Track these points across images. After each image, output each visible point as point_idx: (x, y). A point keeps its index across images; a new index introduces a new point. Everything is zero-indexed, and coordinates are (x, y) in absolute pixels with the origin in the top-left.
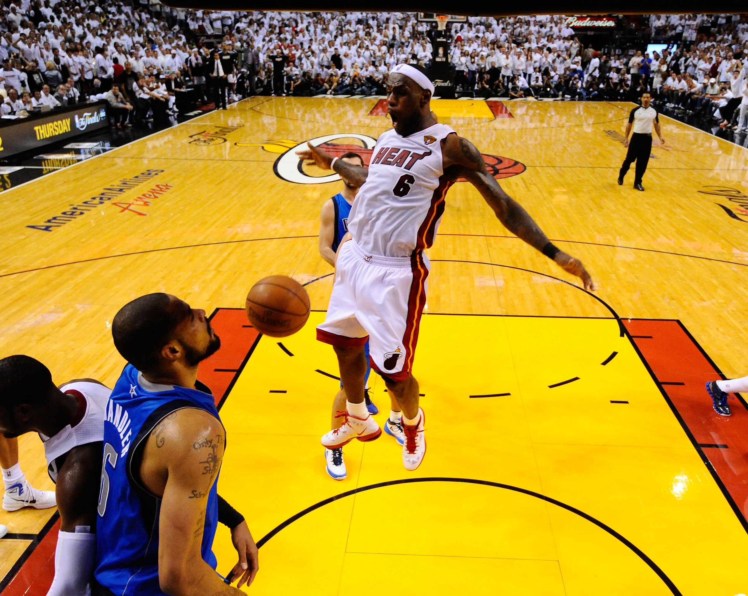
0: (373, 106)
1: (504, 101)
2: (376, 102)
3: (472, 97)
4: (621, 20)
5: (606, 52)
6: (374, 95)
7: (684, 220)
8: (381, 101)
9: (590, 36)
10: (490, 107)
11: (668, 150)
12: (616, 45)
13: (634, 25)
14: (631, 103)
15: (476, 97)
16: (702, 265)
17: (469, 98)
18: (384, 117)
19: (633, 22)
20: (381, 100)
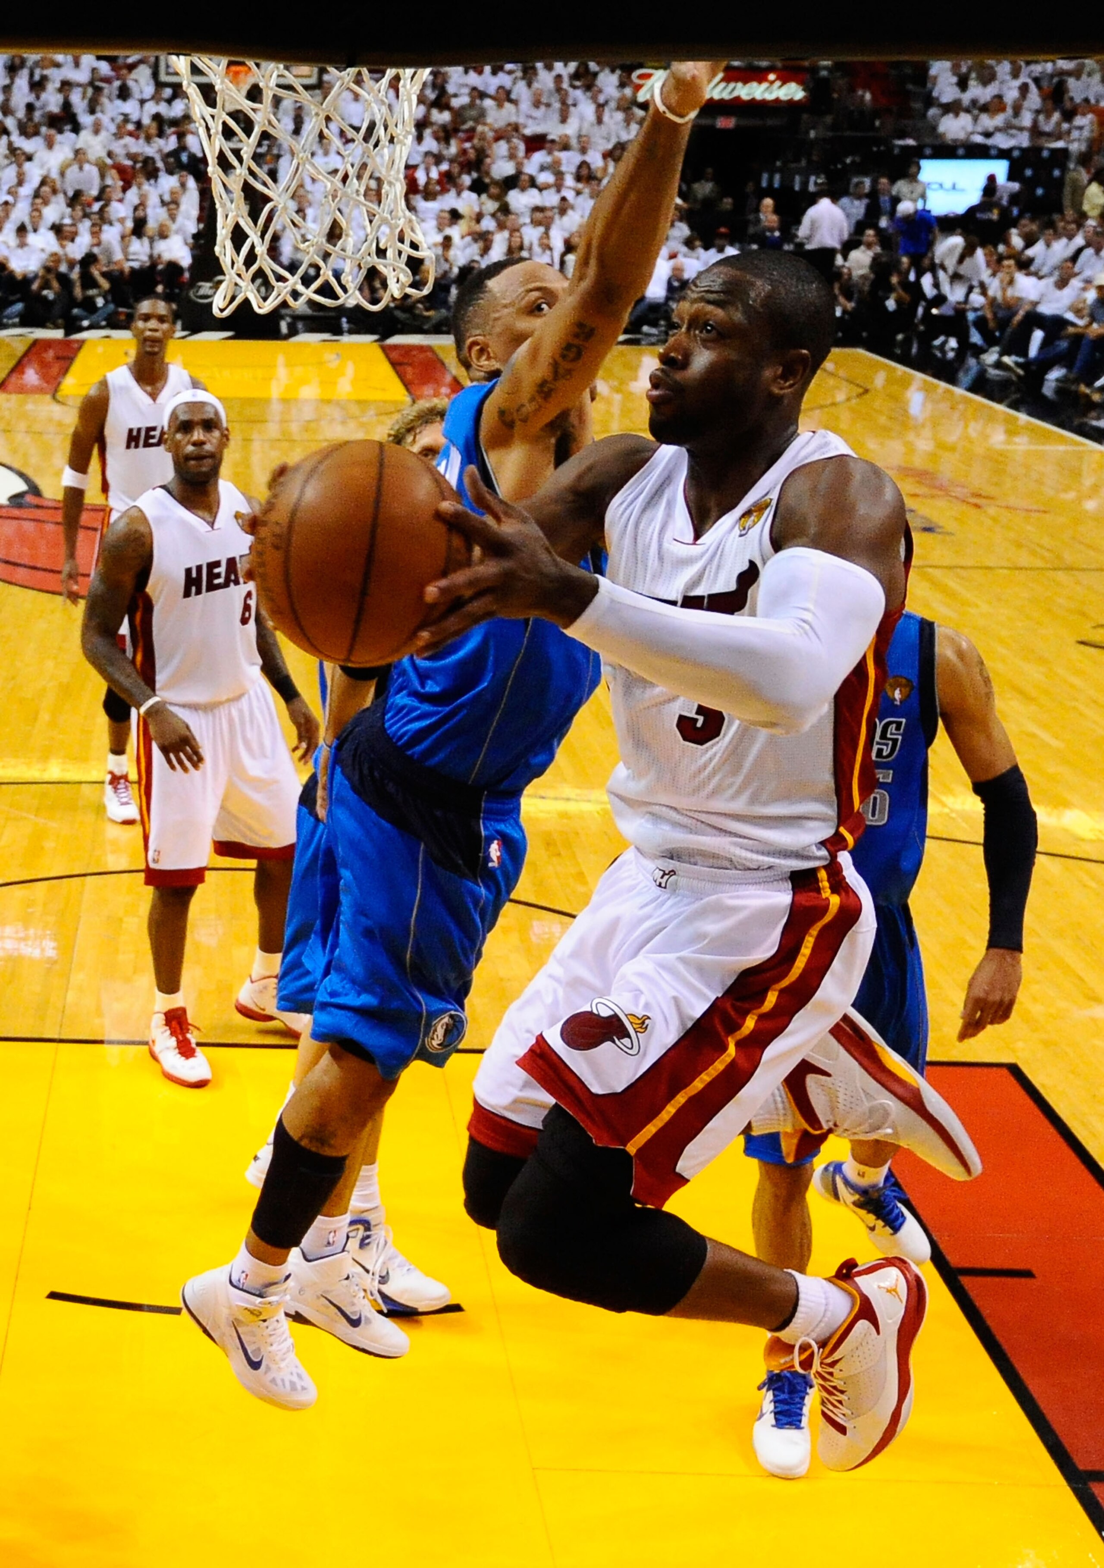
0: (12, 363)
1: (440, 347)
2: (20, 348)
3: (337, 331)
4: (825, 80)
5: (776, 184)
6: (14, 326)
7: (1033, 736)
8: (36, 346)
9: (724, 131)
10: (394, 364)
11: (977, 506)
12: (810, 162)
13: (868, 96)
14: (861, 351)
15: (351, 332)
16: (1093, 884)
17: (326, 336)
18: (48, 397)
19: (866, 87)
20: (36, 342)
